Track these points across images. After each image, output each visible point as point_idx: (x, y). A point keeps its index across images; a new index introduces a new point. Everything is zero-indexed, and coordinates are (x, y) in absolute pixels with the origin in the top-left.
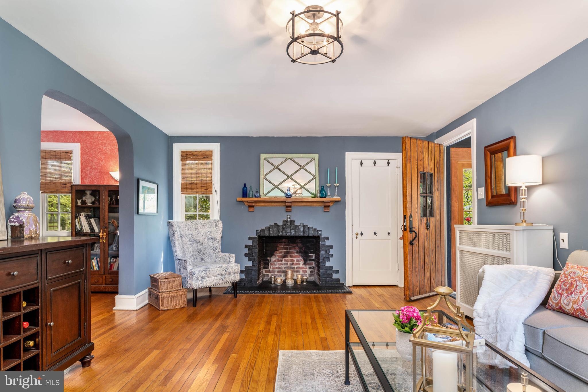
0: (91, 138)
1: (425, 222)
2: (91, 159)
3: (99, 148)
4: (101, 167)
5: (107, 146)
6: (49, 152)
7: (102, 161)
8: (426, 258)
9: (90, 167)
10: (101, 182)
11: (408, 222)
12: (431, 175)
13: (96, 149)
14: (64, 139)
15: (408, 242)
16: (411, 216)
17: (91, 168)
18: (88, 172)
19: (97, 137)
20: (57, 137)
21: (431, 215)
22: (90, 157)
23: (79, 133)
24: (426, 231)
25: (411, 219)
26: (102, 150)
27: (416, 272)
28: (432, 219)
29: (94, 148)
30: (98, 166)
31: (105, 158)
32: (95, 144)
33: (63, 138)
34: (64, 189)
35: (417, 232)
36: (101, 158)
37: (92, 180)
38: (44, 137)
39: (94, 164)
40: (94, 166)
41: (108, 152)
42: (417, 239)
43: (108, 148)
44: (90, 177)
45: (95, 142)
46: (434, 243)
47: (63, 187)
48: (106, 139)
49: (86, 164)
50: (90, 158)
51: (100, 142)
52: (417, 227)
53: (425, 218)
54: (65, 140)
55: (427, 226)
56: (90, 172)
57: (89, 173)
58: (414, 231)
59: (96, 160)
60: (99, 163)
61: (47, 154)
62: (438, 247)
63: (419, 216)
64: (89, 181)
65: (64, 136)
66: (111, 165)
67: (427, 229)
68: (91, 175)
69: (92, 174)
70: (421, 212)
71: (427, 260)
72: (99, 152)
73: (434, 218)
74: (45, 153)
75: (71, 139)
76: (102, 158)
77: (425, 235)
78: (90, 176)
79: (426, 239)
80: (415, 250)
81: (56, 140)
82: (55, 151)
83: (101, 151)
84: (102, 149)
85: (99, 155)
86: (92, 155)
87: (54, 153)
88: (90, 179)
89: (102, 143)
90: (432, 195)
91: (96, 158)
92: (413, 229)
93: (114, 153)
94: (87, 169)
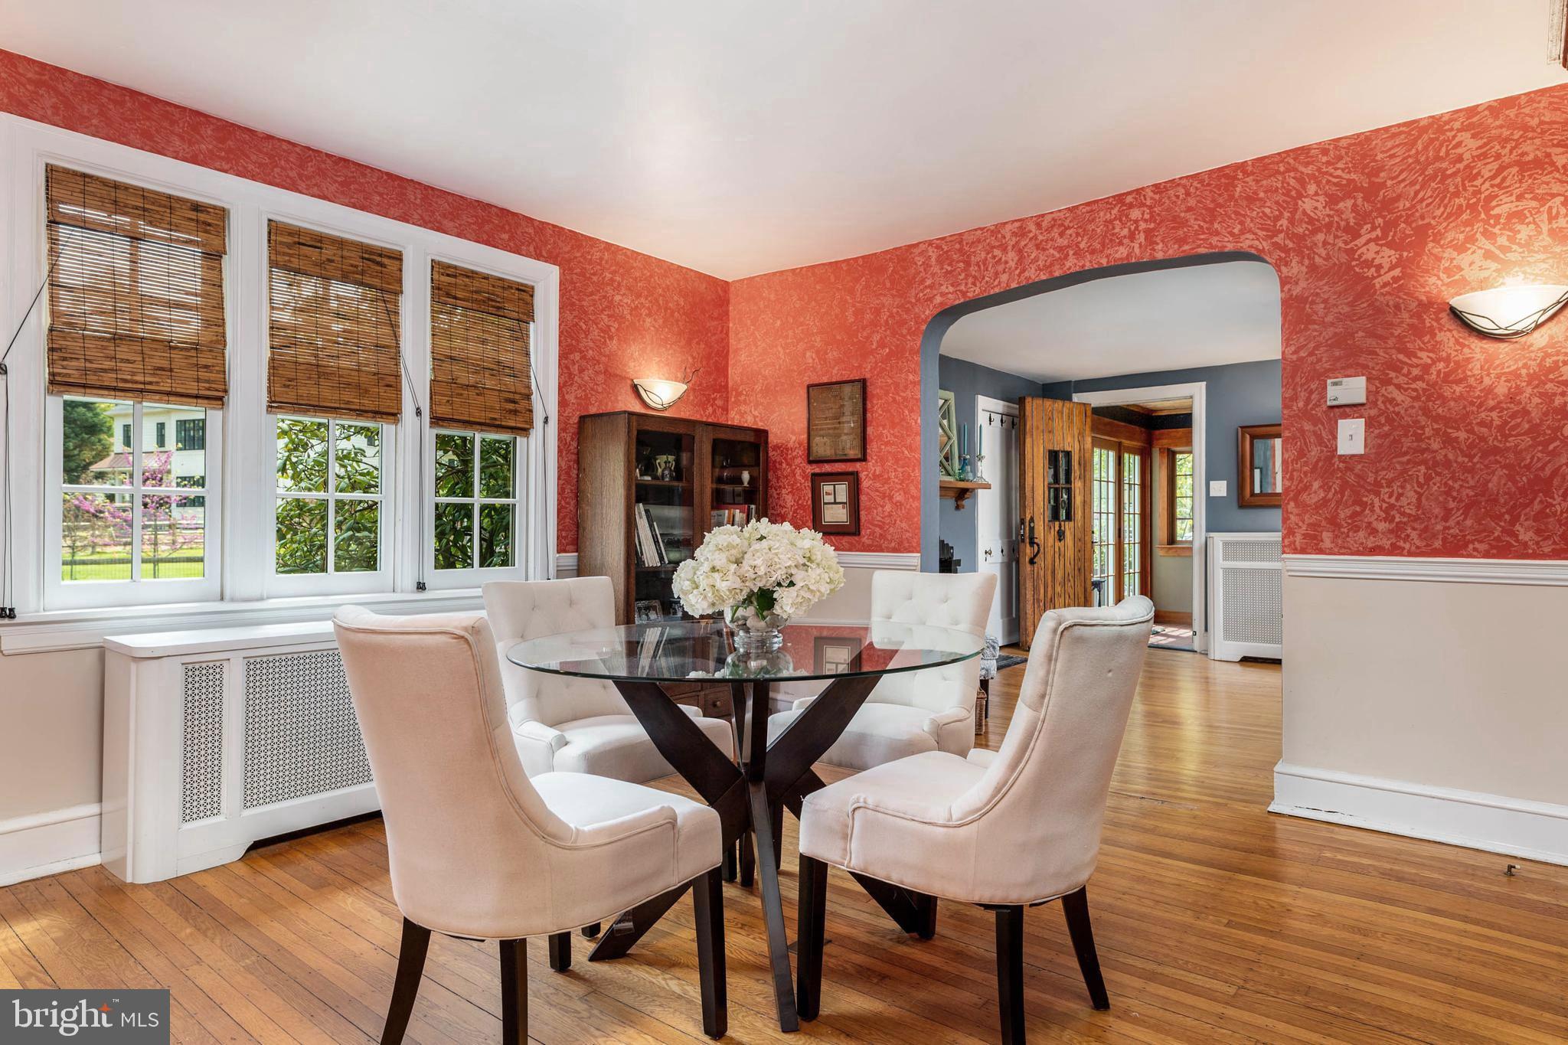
0: (585, 258)
1: (1057, 528)
2: (584, 327)
3: (604, 297)
4: (608, 356)
5: (624, 294)
6: (468, 277)
7: (611, 338)
8: (1057, 585)
9: (581, 352)
10: (607, 404)
11: (1027, 529)
12: (1068, 454)
13: (597, 298)
14: (509, 240)
15: (1027, 560)
16: (1032, 520)
17: (583, 357)
18: (576, 367)
19: (601, 259)
20: (487, 228)
21: (1069, 518)
22: (581, 319)
23: (554, 231)
24: (1057, 544)
25: (1032, 525)
26: (611, 305)
27: (1039, 606)
28: (1068, 527)
29: (592, 294)
30: (601, 354)
31: (617, 330)
32: (595, 279)
33: (505, 236)
34: (513, 417)
35: (1041, 543)
36: (609, 327)
37: (586, 395)
38: (444, 216)
39: (591, 344)
40: (591, 352)
41: (625, 313)
42: (1041, 555)
43: (625, 301)
44: (580, 387)
45: (594, 274)
46: (1072, 563)
47: (510, 411)
48: (621, 271)
49: (569, 340)
50: (582, 324)
51: (609, 276)
52: (1042, 538)
53: (1057, 523)
54: (512, 245)
55: (1061, 535)
56: (581, 371)
57: (576, 372)
58: (1038, 545)
59: (596, 333)
60: (605, 343)
61: (460, 281)
62: (1079, 570)
63: (1046, 520)
64: (576, 398)
65: (510, 231)
66: (632, 355)
67: (1060, 540)
68: (582, 379)
69: (587, 378)
70: (1048, 514)
71: (1058, 589)
72: (603, 310)
73: (1072, 523)
74: (455, 276)
75: (529, 246)
76: (613, 330)
77: (1057, 549)
78: (579, 381)
79: (1057, 556)
80: (1038, 573)
81: (485, 237)
82: (486, 277)
83: (609, 307)
84: (612, 300)
85: (603, 316)
86: (585, 313)
87: (484, 284)
88: (580, 393)
89: (612, 280)
90: (1068, 486)
91: (596, 324)
92: (1036, 541)
93: (639, 321)
94: (572, 357)
